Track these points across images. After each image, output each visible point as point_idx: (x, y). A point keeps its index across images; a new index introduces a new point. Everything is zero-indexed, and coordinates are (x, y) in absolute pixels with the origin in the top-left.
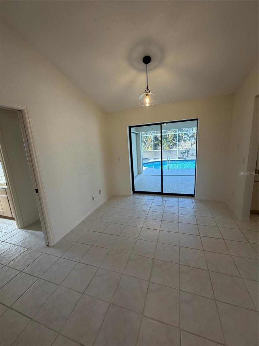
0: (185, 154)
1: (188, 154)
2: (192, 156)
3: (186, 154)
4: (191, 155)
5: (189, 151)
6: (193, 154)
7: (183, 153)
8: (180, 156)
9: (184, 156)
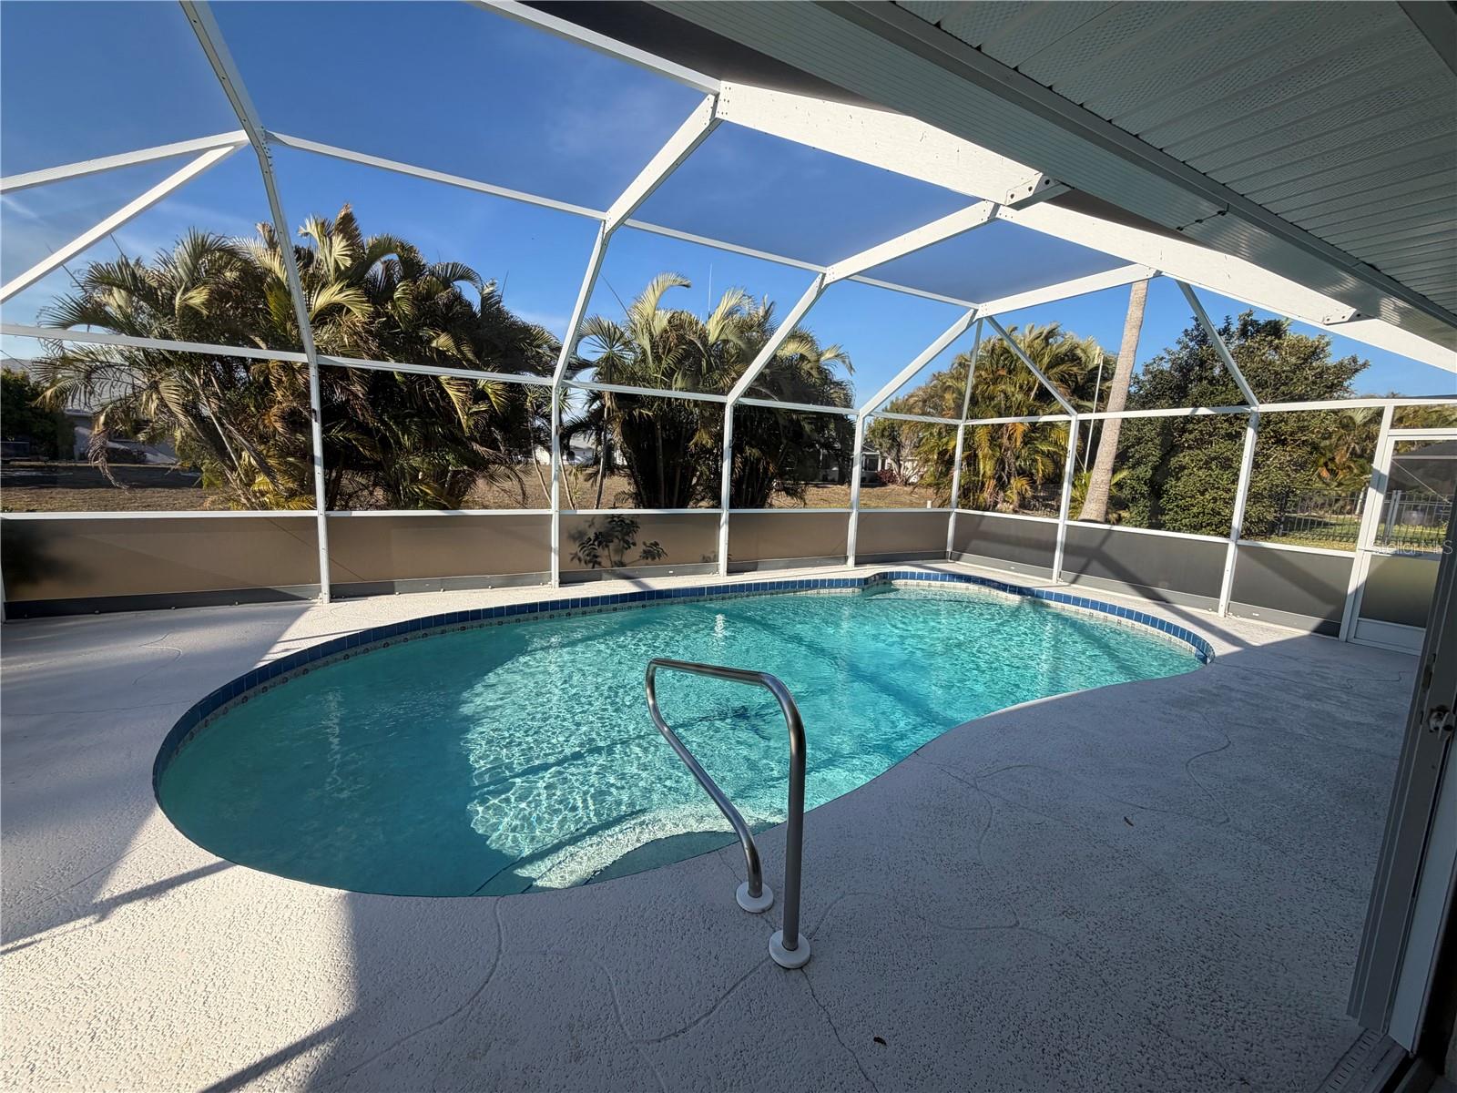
0: (606, 546)
1: (627, 546)
2: (651, 559)
3: (614, 545)
4: (647, 554)
5: (632, 522)
6: (656, 544)
7: (597, 537)
8: (576, 561)
9: (599, 560)
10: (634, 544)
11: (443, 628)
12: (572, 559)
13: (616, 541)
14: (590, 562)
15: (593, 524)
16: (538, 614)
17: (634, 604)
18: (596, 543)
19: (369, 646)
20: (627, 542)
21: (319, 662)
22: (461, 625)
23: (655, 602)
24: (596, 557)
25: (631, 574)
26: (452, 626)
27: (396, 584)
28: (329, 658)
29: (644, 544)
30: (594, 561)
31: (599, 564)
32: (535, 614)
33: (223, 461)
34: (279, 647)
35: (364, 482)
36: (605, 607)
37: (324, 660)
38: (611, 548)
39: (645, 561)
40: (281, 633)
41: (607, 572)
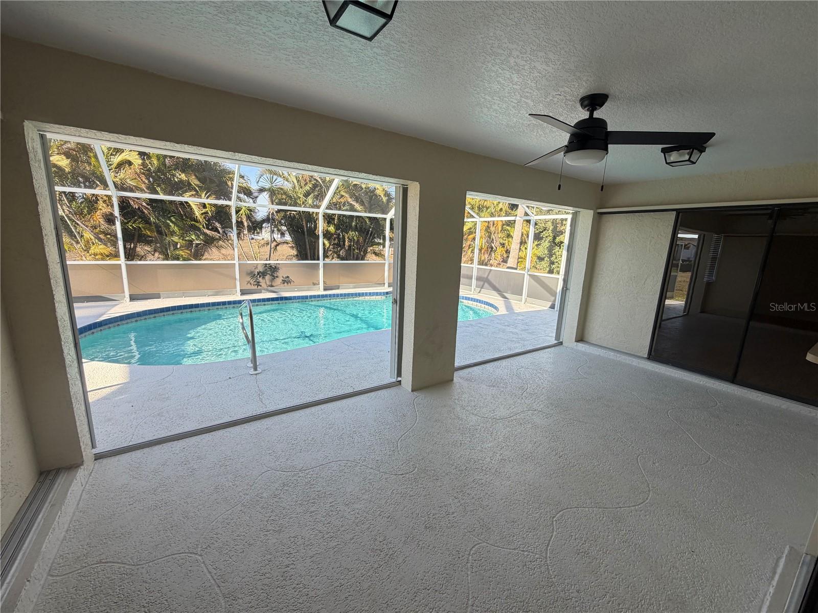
0: (264, 278)
1: (274, 278)
2: (286, 284)
3: (268, 277)
4: (284, 282)
5: (276, 267)
6: (288, 277)
7: (258, 274)
8: (249, 284)
9: (260, 284)
10: (277, 277)
11: (181, 311)
12: (247, 284)
13: (268, 275)
14: (256, 285)
15: (257, 267)
16: (227, 306)
17: (273, 302)
18: (258, 276)
19: (147, 317)
20: (274, 276)
21: (124, 322)
22: (190, 310)
23: (284, 301)
24: (258, 282)
25: (276, 290)
26: (186, 310)
27: (161, 294)
28: (129, 321)
29: (283, 277)
30: (258, 284)
31: (261, 286)
32: (226, 306)
33: (72, 239)
34: (105, 316)
35: (149, 249)
36: (259, 303)
37: (126, 321)
38: (266, 279)
39: (284, 285)
40: (106, 312)
41: (264, 289)
